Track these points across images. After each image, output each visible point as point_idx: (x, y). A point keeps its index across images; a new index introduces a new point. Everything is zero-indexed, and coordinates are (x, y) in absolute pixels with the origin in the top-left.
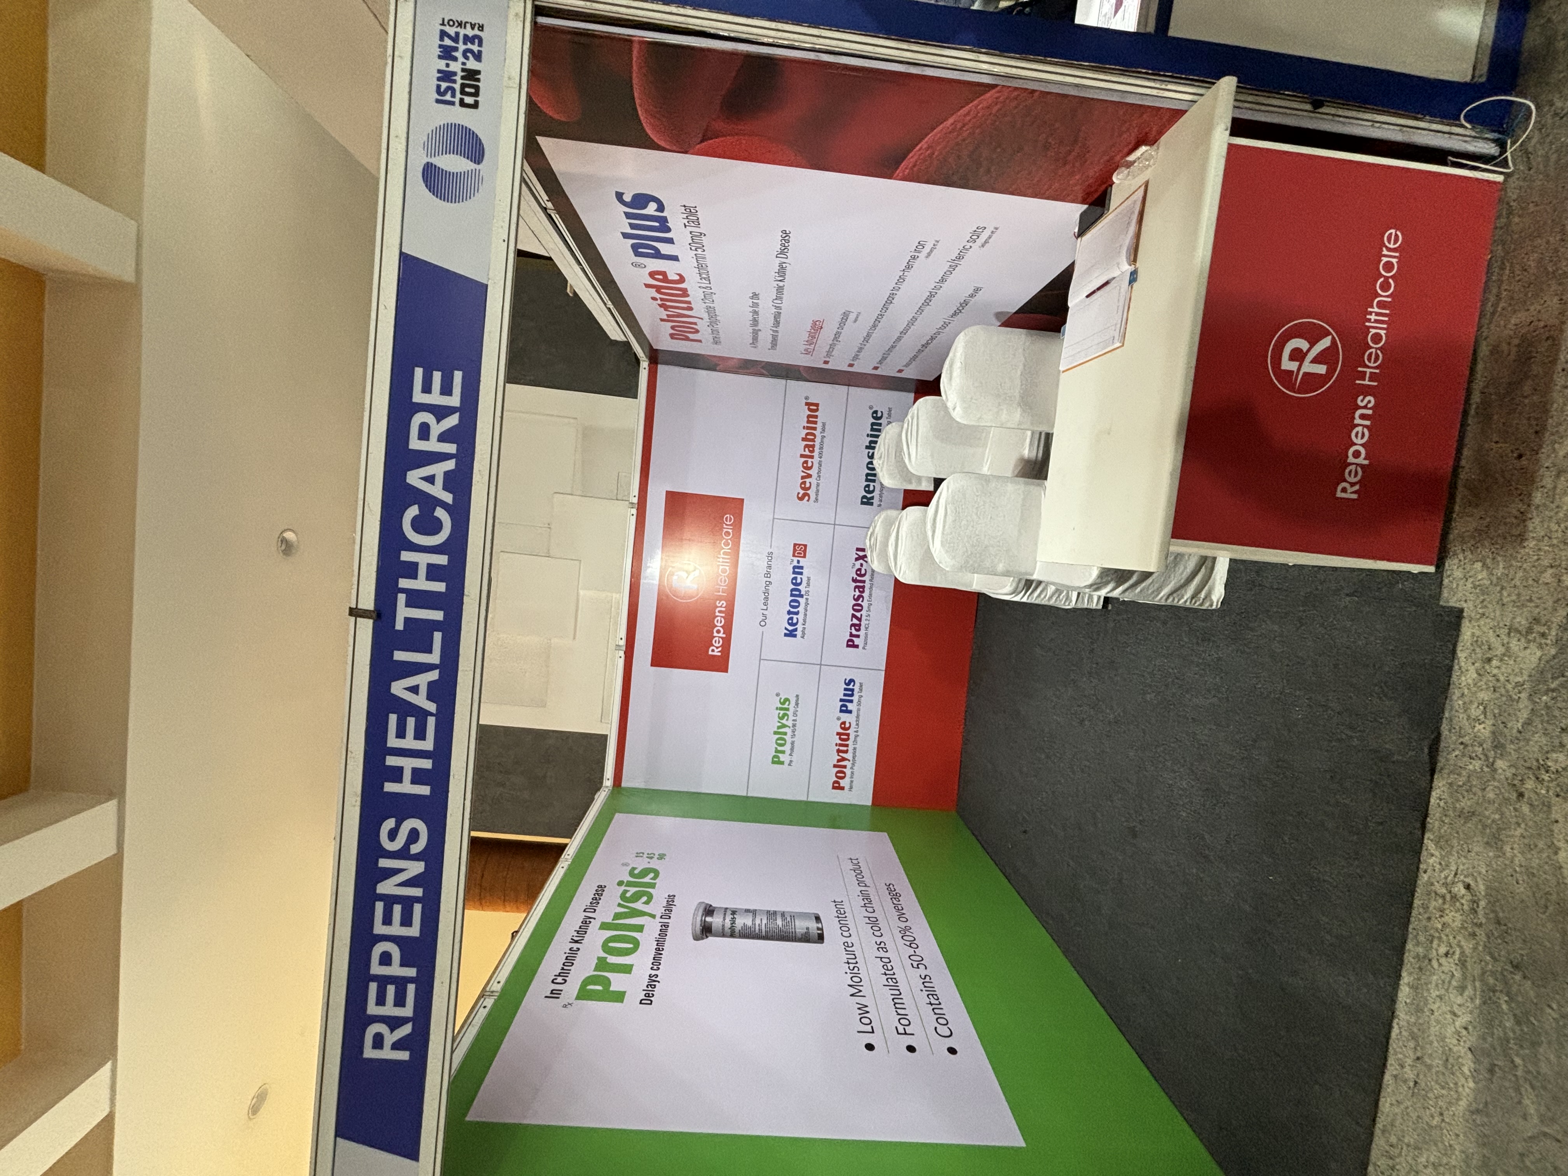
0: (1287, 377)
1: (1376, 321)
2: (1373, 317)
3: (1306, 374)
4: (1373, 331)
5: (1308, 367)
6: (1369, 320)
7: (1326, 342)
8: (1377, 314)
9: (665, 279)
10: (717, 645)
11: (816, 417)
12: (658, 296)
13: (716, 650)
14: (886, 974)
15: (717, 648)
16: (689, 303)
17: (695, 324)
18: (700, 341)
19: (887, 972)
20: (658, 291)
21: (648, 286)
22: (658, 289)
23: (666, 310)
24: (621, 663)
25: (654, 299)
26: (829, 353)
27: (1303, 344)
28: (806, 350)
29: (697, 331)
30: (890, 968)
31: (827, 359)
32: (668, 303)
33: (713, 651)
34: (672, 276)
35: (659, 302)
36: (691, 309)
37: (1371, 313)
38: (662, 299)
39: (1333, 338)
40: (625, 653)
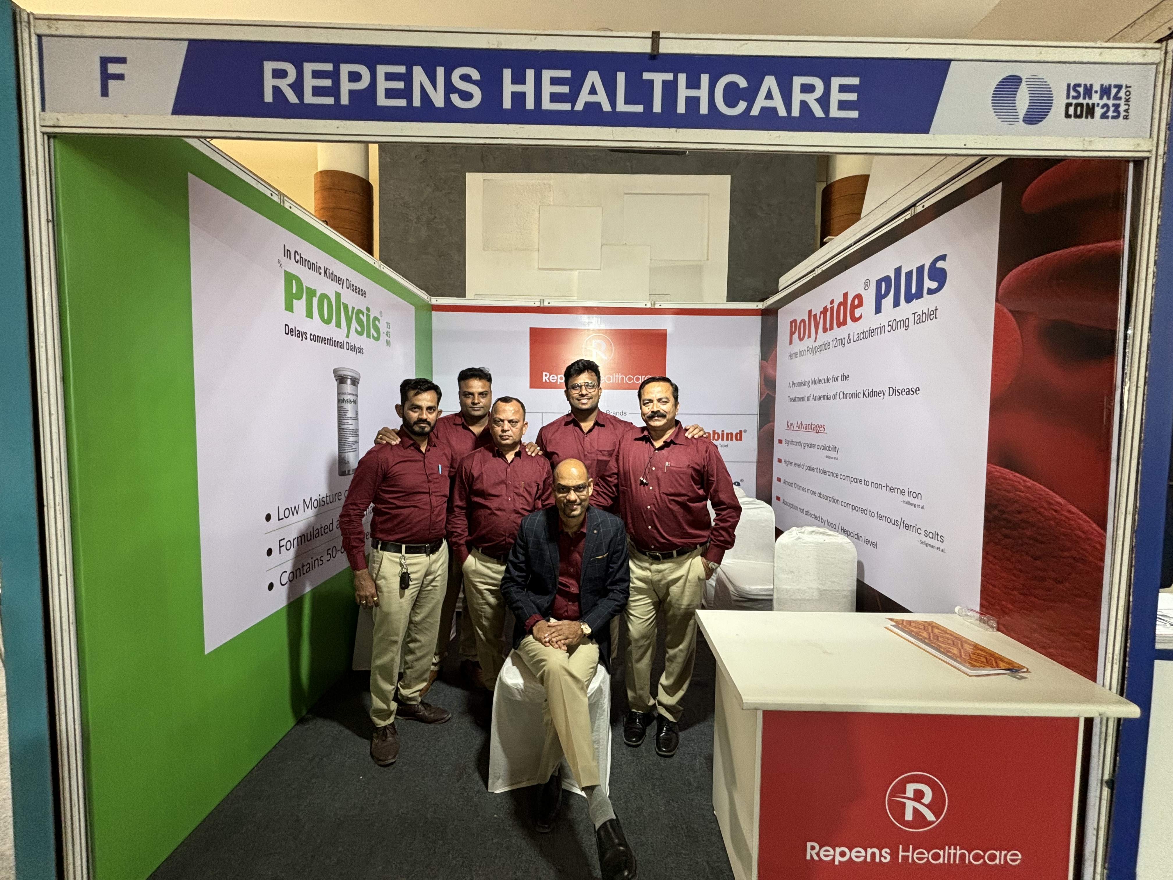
0: (901, 789)
1: (949, 854)
2: (952, 851)
3: (904, 804)
4: (941, 853)
5: (910, 806)
6: (950, 849)
7: (930, 816)
8: (955, 854)
9: (854, 307)
10: (551, 378)
11: (732, 439)
12: (836, 305)
13: (547, 378)
14: (321, 528)
15: (549, 379)
16: (832, 328)
17: (809, 337)
18: (791, 343)
19: (323, 529)
20: (840, 305)
21: (845, 295)
22: (844, 303)
23: (821, 313)
24: (531, 304)
25: (832, 302)
26: (789, 442)
27: (927, 799)
28: (792, 424)
29: (801, 339)
30: (326, 531)
31: (784, 442)
32: (828, 314)
33: (546, 375)
34: (857, 313)
35: (829, 306)
36: (825, 330)
37: (955, 849)
38: (832, 309)
39: (933, 822)
40: (538, 307)
